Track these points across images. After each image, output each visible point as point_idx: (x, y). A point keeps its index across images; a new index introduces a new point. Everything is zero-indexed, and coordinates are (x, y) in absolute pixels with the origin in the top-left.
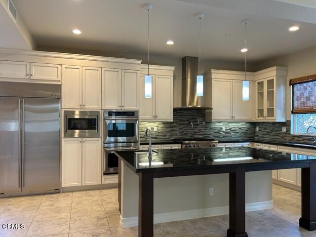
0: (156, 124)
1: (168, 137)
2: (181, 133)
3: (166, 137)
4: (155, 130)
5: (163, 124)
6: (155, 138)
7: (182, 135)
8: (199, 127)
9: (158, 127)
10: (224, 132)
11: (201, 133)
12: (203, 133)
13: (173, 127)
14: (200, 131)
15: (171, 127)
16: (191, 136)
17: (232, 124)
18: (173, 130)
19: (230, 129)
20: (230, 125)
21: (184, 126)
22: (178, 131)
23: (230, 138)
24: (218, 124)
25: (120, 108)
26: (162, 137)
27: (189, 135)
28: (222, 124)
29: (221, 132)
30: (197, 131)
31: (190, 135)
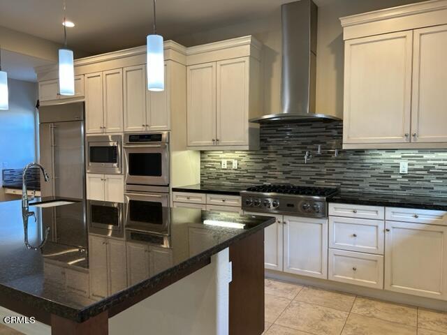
0: (237, 155)
1: (258, 181)
2: (285, 173)
3: (255, 180)
4: (235, 165)
5: (249, 154)
6: (235, 180)
7: (287, 178)
8: (329, 163)
9: (239, 160)
10: (404, 176)
11: (334, 176)
12: (341, 177)
13: (268, 161)
14: (331, 171)
15: (264, 161)
16: (307, 182)
17: (433, 156)
18: (269, 168)
19: (427, 169)
20: (426, 156)
21: (292, 159)
22: (278, 169)
23: (427, 193)
24: (385, 155)
25: (144, 129)
26: (247, 180)
27: (303, 178)
28: (397, 155)
29: (393, 177)
30: (324, 171)
31: (308, 178)
